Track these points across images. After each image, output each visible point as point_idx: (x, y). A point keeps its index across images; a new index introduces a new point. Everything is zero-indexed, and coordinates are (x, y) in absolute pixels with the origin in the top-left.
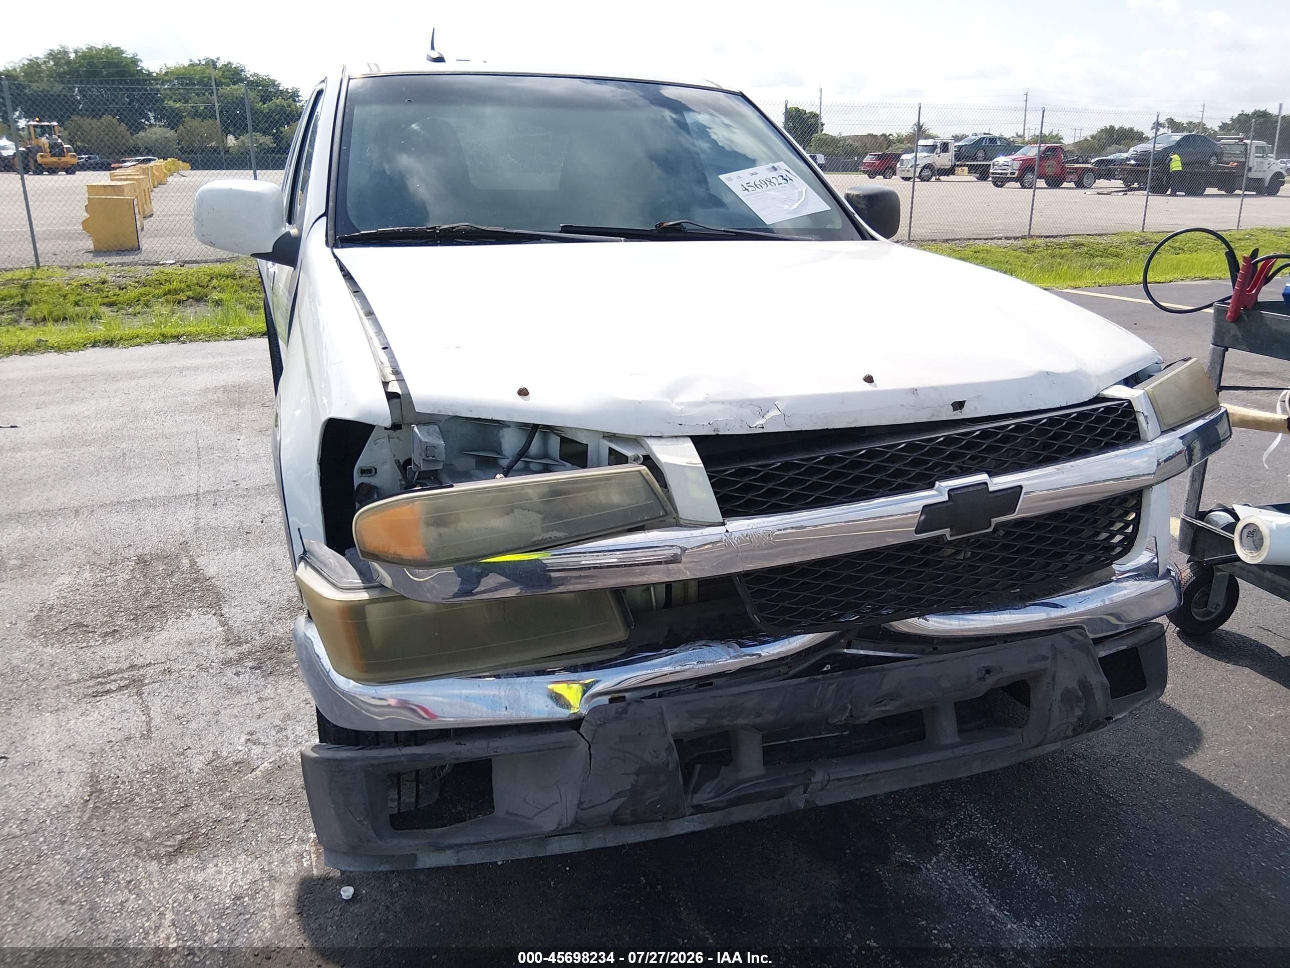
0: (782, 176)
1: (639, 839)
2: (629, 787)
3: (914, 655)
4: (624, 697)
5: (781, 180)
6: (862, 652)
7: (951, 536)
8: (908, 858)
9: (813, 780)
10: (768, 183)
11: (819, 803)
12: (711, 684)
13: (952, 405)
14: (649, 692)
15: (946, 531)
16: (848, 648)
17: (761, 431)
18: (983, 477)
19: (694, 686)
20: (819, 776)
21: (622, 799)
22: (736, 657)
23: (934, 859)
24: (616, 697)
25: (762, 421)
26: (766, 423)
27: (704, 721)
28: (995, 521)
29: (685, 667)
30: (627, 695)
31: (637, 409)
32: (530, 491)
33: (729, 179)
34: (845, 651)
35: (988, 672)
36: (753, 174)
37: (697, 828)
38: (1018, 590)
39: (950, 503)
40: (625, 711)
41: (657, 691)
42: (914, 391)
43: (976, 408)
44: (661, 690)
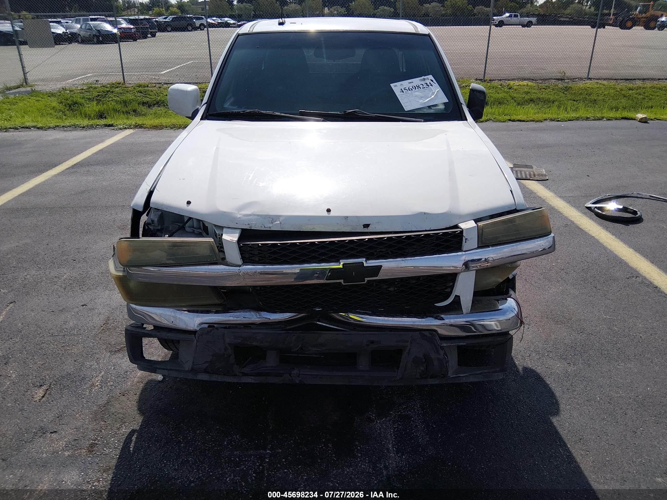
0: (427, 84)
1: (230, 381)
2: (210, 360)
3: (346, 330)
4: (214, 326)
5: (425, 86)
6: (324, 324)
7: (344, 283)
8: (373, 416)
9: (292, 372)
10: (417, 88)
11: (305, 382)
12: (250, 327)
13: (363, 225)
14: (224, 326)
15: (342, 281)
16: (319, 322)
17: (269, 229)
18: (363, 260)
19: (243, 326)
20: (295, 372)
21: (208, 364)
22: (259, 318)
23: (384, 419)
24: (211, 325)
25: (271, 225)
26: (272, 226)
27: (240, 341)
28: (366, 279)
29: (238, 319)
30: (215, 325)
31: (224, 215)
32: (165, 244)
33: (395, 86)
34: (318, 323)
35: (372, 342)
36: (410, 83)
37: (253, 381)
38: (383, 309)
39: (343, 270)
40: (210, 332)
41: (228, 326)
42: (346, 218)
43: (376, 228)
44: (229, 326)
